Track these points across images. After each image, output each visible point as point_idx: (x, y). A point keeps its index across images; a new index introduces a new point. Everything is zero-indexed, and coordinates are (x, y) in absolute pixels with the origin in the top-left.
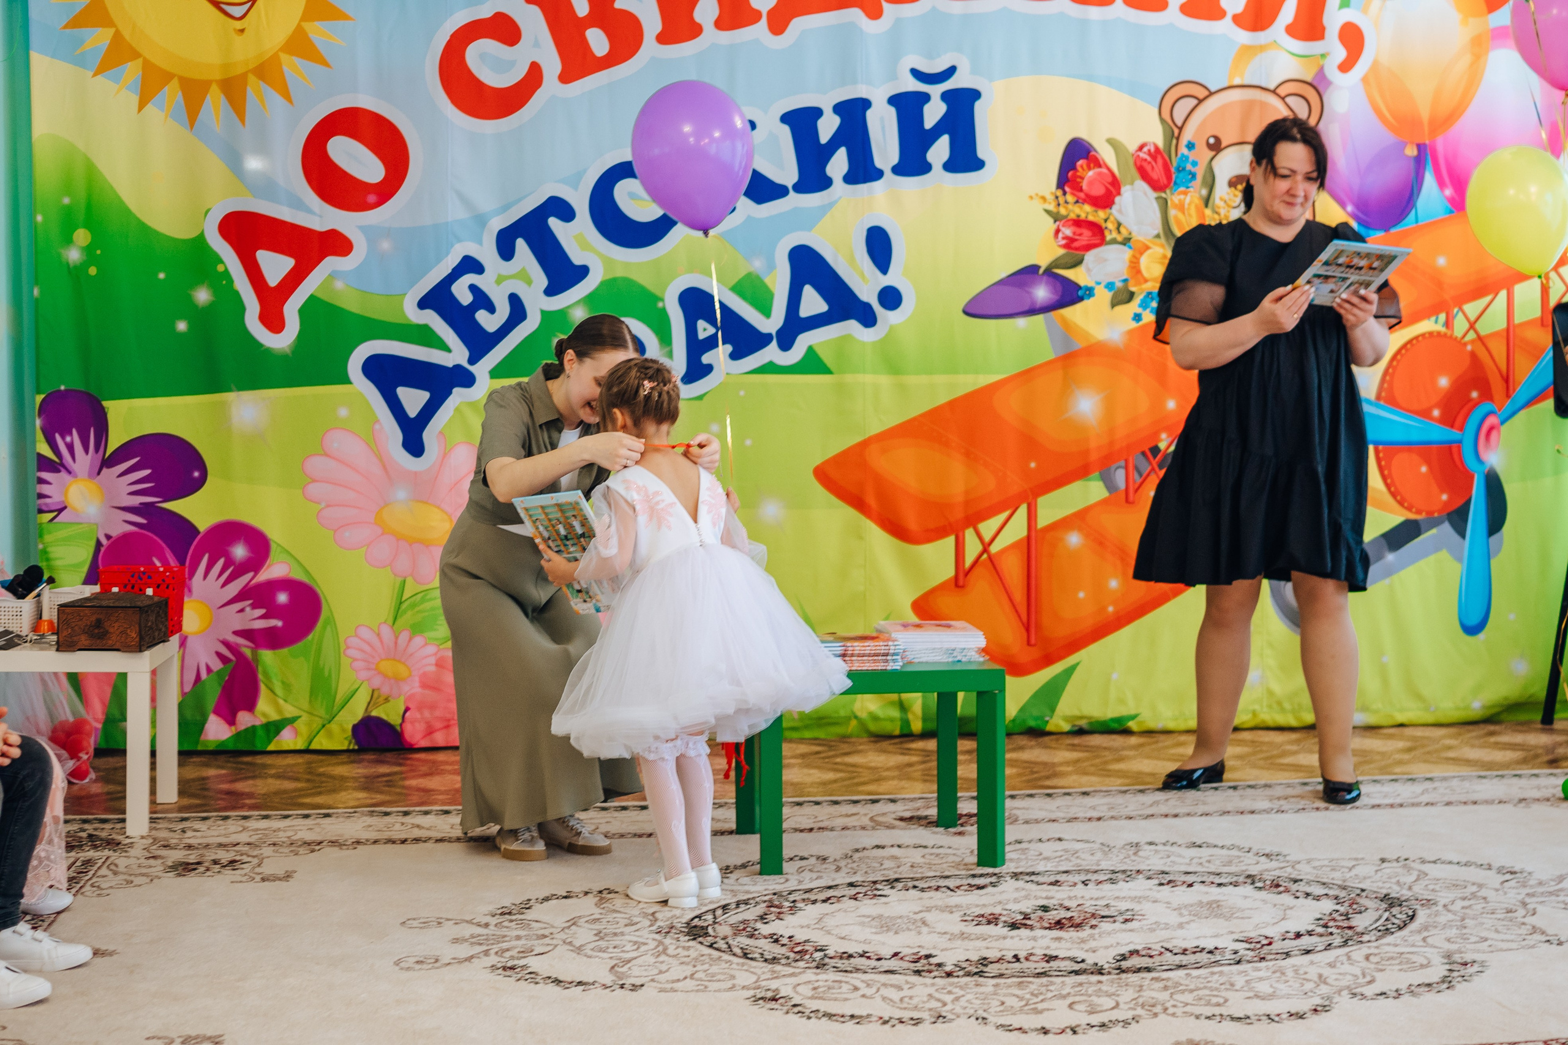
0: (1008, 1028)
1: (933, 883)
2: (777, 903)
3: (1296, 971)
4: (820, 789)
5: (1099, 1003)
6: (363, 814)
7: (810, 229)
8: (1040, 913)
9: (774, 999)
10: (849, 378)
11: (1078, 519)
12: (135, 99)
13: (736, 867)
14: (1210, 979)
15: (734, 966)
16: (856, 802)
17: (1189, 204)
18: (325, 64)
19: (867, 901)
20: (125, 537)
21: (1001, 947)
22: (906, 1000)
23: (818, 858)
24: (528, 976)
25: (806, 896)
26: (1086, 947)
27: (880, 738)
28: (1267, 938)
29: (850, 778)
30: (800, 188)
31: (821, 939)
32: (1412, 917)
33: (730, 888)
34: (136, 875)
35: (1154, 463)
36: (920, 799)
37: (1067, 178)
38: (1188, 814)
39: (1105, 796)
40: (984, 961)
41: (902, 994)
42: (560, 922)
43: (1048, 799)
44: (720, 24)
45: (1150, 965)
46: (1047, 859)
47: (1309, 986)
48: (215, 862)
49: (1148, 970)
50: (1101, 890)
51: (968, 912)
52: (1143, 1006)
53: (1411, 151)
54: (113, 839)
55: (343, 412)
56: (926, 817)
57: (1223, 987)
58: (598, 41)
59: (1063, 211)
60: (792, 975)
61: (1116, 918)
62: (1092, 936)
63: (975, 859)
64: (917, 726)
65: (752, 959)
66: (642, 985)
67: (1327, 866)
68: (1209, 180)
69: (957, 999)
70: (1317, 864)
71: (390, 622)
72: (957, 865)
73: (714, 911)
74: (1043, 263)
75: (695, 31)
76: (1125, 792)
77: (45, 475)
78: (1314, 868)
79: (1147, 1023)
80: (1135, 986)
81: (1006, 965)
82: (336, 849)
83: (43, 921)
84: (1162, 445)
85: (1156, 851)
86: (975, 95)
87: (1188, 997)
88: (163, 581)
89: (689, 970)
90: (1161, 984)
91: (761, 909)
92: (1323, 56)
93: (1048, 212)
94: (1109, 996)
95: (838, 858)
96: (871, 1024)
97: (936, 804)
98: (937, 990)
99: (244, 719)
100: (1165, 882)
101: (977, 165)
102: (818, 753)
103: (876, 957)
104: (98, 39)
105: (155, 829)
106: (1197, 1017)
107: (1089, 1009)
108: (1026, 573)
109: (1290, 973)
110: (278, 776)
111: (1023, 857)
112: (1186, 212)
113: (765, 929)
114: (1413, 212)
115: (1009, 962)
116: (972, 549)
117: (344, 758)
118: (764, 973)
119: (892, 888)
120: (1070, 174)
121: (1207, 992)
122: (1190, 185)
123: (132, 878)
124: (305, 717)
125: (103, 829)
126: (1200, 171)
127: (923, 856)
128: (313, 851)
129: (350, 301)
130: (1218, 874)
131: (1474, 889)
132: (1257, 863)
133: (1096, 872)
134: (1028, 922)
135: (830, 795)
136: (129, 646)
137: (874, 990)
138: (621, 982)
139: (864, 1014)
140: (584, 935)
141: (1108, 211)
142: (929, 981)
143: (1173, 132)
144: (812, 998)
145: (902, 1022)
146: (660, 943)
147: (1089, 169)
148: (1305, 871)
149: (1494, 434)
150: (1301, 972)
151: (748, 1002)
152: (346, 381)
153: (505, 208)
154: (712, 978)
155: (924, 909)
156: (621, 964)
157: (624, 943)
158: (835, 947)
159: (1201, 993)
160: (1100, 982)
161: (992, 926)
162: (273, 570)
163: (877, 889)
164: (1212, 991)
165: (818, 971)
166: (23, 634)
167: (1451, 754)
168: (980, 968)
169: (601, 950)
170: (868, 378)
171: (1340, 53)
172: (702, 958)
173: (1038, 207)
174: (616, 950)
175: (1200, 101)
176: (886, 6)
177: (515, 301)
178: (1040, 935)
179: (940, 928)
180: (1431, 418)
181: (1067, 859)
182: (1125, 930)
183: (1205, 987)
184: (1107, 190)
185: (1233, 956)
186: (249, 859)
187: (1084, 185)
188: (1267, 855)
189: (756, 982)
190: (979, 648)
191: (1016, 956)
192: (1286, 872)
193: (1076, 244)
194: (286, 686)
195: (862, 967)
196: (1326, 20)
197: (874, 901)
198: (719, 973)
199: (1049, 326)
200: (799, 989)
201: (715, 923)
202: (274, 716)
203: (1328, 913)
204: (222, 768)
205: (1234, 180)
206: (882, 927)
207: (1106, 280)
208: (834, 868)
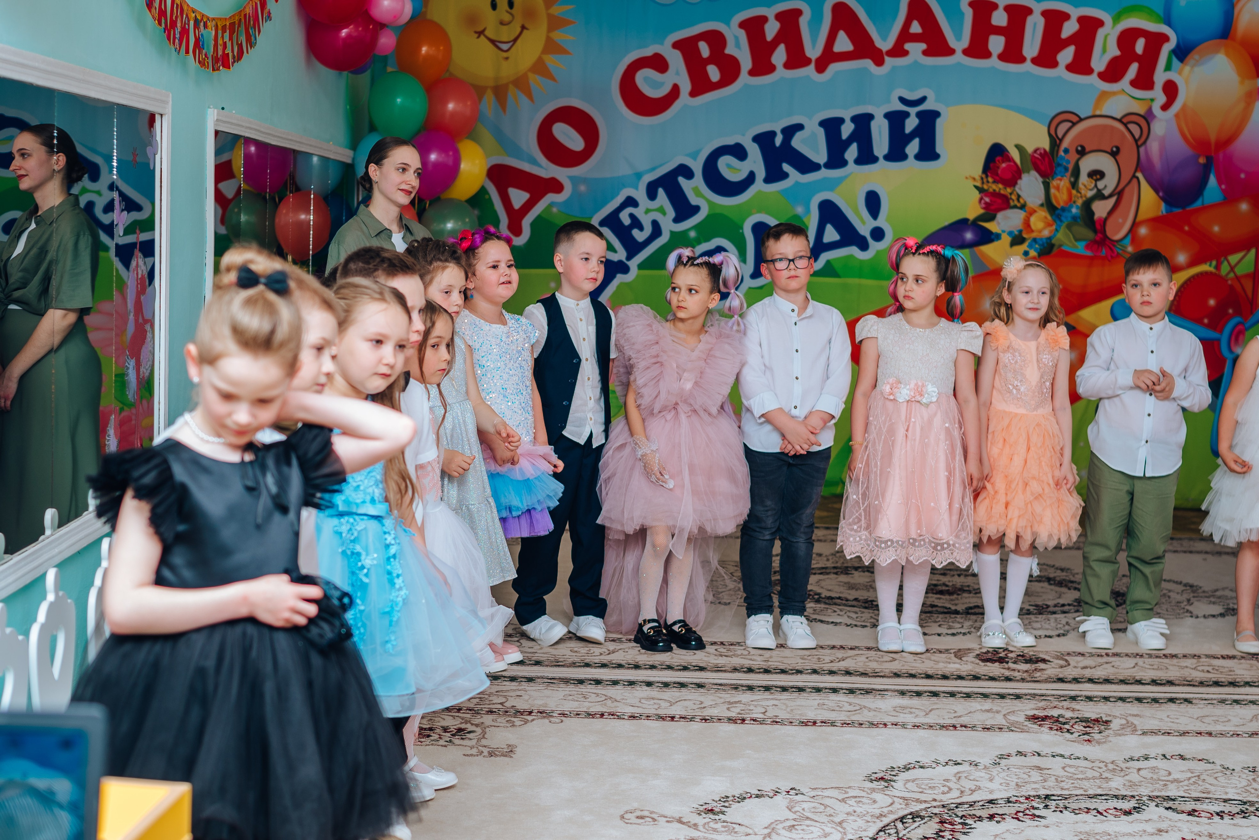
3: (1056, 619)
7: (832, 189)
8: (932, 587)
10: (850, 280)
17: (1063, 187)
18: (553, 79)
26: (953, 602)
30: (828, 165)
31: (818, 590)
37: (989, 167)
41: (857, 615)
44: (788, 65)
53: (1202, 160)
58: (714, 73)
59: (985, 187)
62: (957, 599)
74: (971, 216)
75: (771, 69)
86: (936, 114)
92: (1152, 100)
93: (976, 187)
94: (959, 623)
96: (842, 626)
101: (935, 157)
103: (846, 600)
109: (1052, 620)
112: (1060, 191)
114: (1201, 198)
120: (991, 165)
122: (1064, 174)
126: (1071, 167)
131: (1165, 592)
137: (844, 613)
139: (838, 621)
141: (1012, 188)
142: (871, 611)
143: (1055, 142)
144: (813, 614)
145: (856, 626)
147: (1003, 162)
149: (1241, 337)
153: (653, 169)
158: (825, 594)
167: (1193, 527)
170: (861, 281)
171: (1162, 99)
173: (971, 183)
175: (1074, 124)
176: (887, 59)
177: (655, 225)
180: (1202, 324)
184: (1013, 175)
187: (999, 172)
192: (1068, 578)
193: (992, 208)
195: (838, 603)
196: (1155, 78)
199: (972, 255)
205: (1092, 173)
206: (849, 587)
207: (1008, 229)
208: (825, 559)
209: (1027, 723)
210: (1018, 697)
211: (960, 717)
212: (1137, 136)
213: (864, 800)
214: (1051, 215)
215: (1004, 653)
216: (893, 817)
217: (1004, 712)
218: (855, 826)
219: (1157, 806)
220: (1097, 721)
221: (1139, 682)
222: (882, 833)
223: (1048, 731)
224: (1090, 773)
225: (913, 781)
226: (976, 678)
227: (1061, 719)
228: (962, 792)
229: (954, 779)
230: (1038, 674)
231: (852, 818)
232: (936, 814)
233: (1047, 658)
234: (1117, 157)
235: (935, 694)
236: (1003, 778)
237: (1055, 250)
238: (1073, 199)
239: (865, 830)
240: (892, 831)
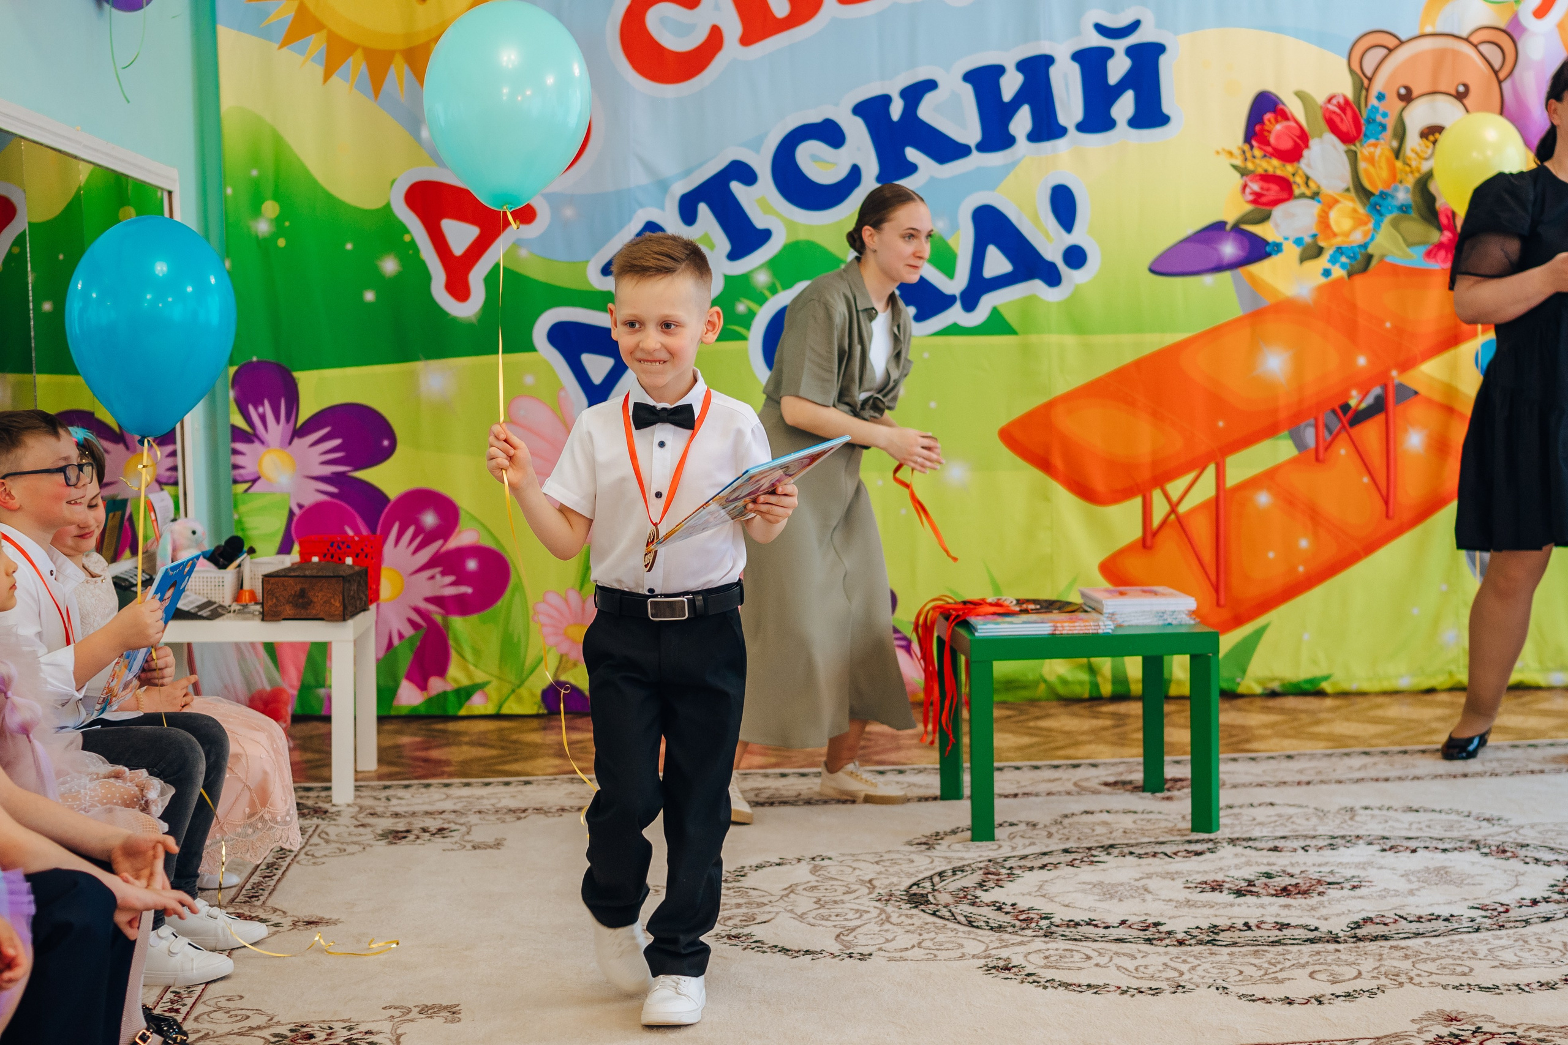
0: (1251, 998)
1: (1149, 850)
2: (993, 870)
3: (1539, 940)
4: (1018, 754)
5: (1340, 972)
6: (563, 781)
7: (993, 188)
8: (1264, 880)
9: (1009, 969)
10: (1033, 338)
11: (1267, 479)
12: (320, 71)
13: (946, 834)
14: (1451, 948)
15: (960, 934)
16: (1056, 767)
17: (1380, 157)
19: (1085, 867)
20: (318, 507)
21: (1230, 915)
22: (1141, 969)
23: (1028, 824)
24: (754, 945)
25: (1022, 863)
26: (1317, 915)
27: (1069, 701)
28: (1502, 905)
29: (1045, 743)
30: (983, 147)
31: (1047, 908)
33: (943, 854)
34: (347, 843)
35: (1344, 420)
36: (1121, 763)
37: (1254, 132)
38: (1400, 778)
39: (1310, 760)
40: (1215, 929)
41: (1136, 963)
42: (777, 889)
43: (1252, 763)
45: (1387, 933)
46: (1261, 824)
47: (1555, 955)
48: (424, 830)
49: (1385, 938)
50: (1323, 856)
51: (1190, 879)
52: (1386, 975)
54: (320, 808)
55: (529, 380)
56: (1130, 782)
57: (1465, 955)
59: (1250, 166)
60: (1021, 943)
61: (1343, 885)
62: (1321, 903)
63: (1189, 825)
64: (1106, 689)
65: (977, 927)
66: (871, 954)
67: (1553, 831)
68: (1400, 131)
69: (1194, 968)
70: (1541, 828)
71: (577, 587)
72: (1170, 831)
73: (931, 878)
74: (1231, 218)
76: (1330, 755)
77: (239, 446)
78: (1540, 833)
79: (1392, 993)
80: (1374, 955)
81: (1237, 932)
82: (542, 816)
83: (263, 890)
84: (1353, 403)
85: (1373, 816)
86: (1160, 48)
87: (1431, 967)
88: (362, 550)
89: (915, 939)
90: (1401, 953)
91: (978, 876)
93: (1235, 167)
94: (1350, 965)
95: (1048, 824)
96: (1109, 994)
97: (1141, 768)
98: (1171, 959)
99: (436, 685)
100: (1387, 847)
102: (1009, 717)
103: (1103, 925)
104: (283, 13)
105: (360, 797)
106: (1444, 987)
107: (1331, 978)
108: (1214, 535)
109: (1533, 942)
110: (472, 744)
111: (1237, 822)
112: (1377, 165)
113: (985, 897)
115: (1241, 930)
116: (1160, 510)
117: (535, 723)
118: (992, 941)
119: (1109, 854)
120: (1257, 128)
121: (1451, 961)
122: (1380, 136)
123: (344, 846)
124: (495, 683)
125: (308, 797)
126: (1390, 122)
127: (1134, 822)
128: (519, 819)
129: (535, 269)
130: (1441, 840)
132: (1480, 828)
133: (1314, 837)
134: (1254, 889)
135: (1029, 760)
136: (333, 616)
137: (1107, 959)
138: (848, 952)
139: (1101, 983)
140: (804, 903)
141: (1296, 164)
142: (1162, 950)
143: (1363, 83)
144: (1046, 967)
145: (1142, 992)
146: (882, 911)
147: (1277, 121)
148: (1529, 836)
150: (1544, 940)
151: (980, 971)
152: (531, 348)
153: (687, 173)
154: (940, 946)
155: (1145, 876)
156: (846, 933)
157: (846, 911)
158: (1060, 914)
159: (1443, 961)
160: (1337, 951)
161: (1217, 893)
162: (463, 537)
163: (1093, 856)
164: (1455, 959)
165: (1047, 939)
166: (226, 604)
168: (1212, 936)
169: (823, 918)
170: (1053, 338)
172: (926, 927)
173: (1225, 162)
174: (838, 918)
175: (1390, 51)
178: (1267, 903)
179: (1165, 894)
181: (1282, 824)
182: (1354, 897)
183: (1448, 956)
184: (1296, 144)
185: (1471, 924)
186: (457, 827)
187: (1272, 139)
188: (1488, 820)
189: (986, 951)
190: (1189, 611)
191: (1246, 924)
192: (1510, 837)
193: (1264, 200)
194: (477, 652)
195: (1090, 936)
197: (1093, 867)
198: (948, 942)
199: (1237, 282)
200: (1030, 957)
201: (934, 890)
202: (465, 682)
203: (1561, 879)
204: (415, 735)
205: (1426, 131)
206: (1105, 894)
207: (1294, 235)
208: (1045, 833)
212: (1497, 66)
214: (1364, 205)
215: (1473, 1040)
234: (1466, 101)
237: (1374, 262)
238: (1399, 177)
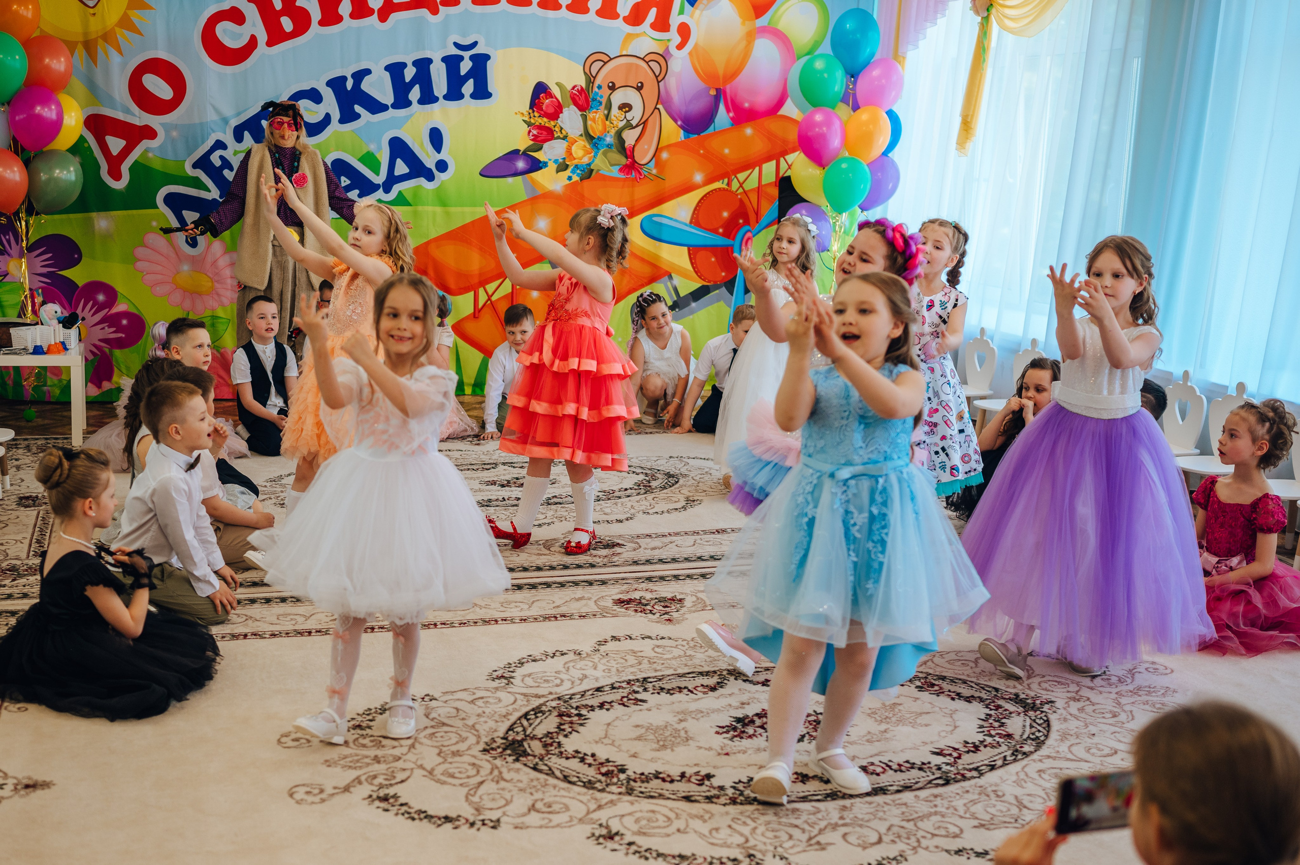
3: (623, 504)
7: (400, 128)
10: (420, 208)
17: (598, 119)
18: (140, 34)
21: (497, 494)
28: (612, 490)
30: (394, 106)
32: (677, 482)
37: (535, 103)
44: (352, 16)
47: (626, 510)
49: (560, 504)
51: (483, 480)
52: (557, 518)
53: (713, 92)
58: (287, 24)
59: (532, 121)
67: (645, 460)
68: (609, 105)
70: (641, 459)
74: (522, 148)
75: (339, 19)
78: (639, 461)
80: (554, 510)
86: (487, 57)
90: (565, 510)
92: (669, 40)
93: (525, 121)
101: (488, 95)
112: (596, 122)
114: (712, 126)
115: (501, 501)
116: (482, 298)
120: (537, 101)
122: (599, 108)
126: (604, 101)
129: (157, 164)
134: (509, 484)
141: (556, 121)
143: (591, 79)
147: (547, 98)
149: (748, 241)
150: (625, 504)
152: (155, 206)
153: (238, 115)
162: (119, 307)
170: (430, 209)
171: (678, 40)
173: (520, 118)
175: (605, 63)
178: (514, 490)
180: (717, 233)
184: (556, 110)
187: (544, 107)
191: (503, 498)
193: (539, 139)
196: (671, 21)
199: (524, 182)
203: (641, 480)
205: (621, 106)
207: (554, 158)
209: (615, 608)
210: (604, 582)
211: (558, 607)
212: (657, 73)
213: (491, 700)
214: (590, 144)
216: (518, 714)
217: (595, 599)
218: (486, 727)
219: (736, 679)
220: (672, 599)
221: (700, 558)
222: (511, 732)
223: (633, 613)
224: (677, 652)
225: (529, 675)
226: (566, 567)
227: (643, 601)
228: (573, 683)
229: (564, 670)
230: (615, 559)
231: (482, 719)
232: (554, 708)
233: (620, 542)
234: (642, 91)
235: (533, 586)
236: (604, 664)
237: (594, 173)
238: (607, 129)
239: (496, 731)
240: (520, 729)
